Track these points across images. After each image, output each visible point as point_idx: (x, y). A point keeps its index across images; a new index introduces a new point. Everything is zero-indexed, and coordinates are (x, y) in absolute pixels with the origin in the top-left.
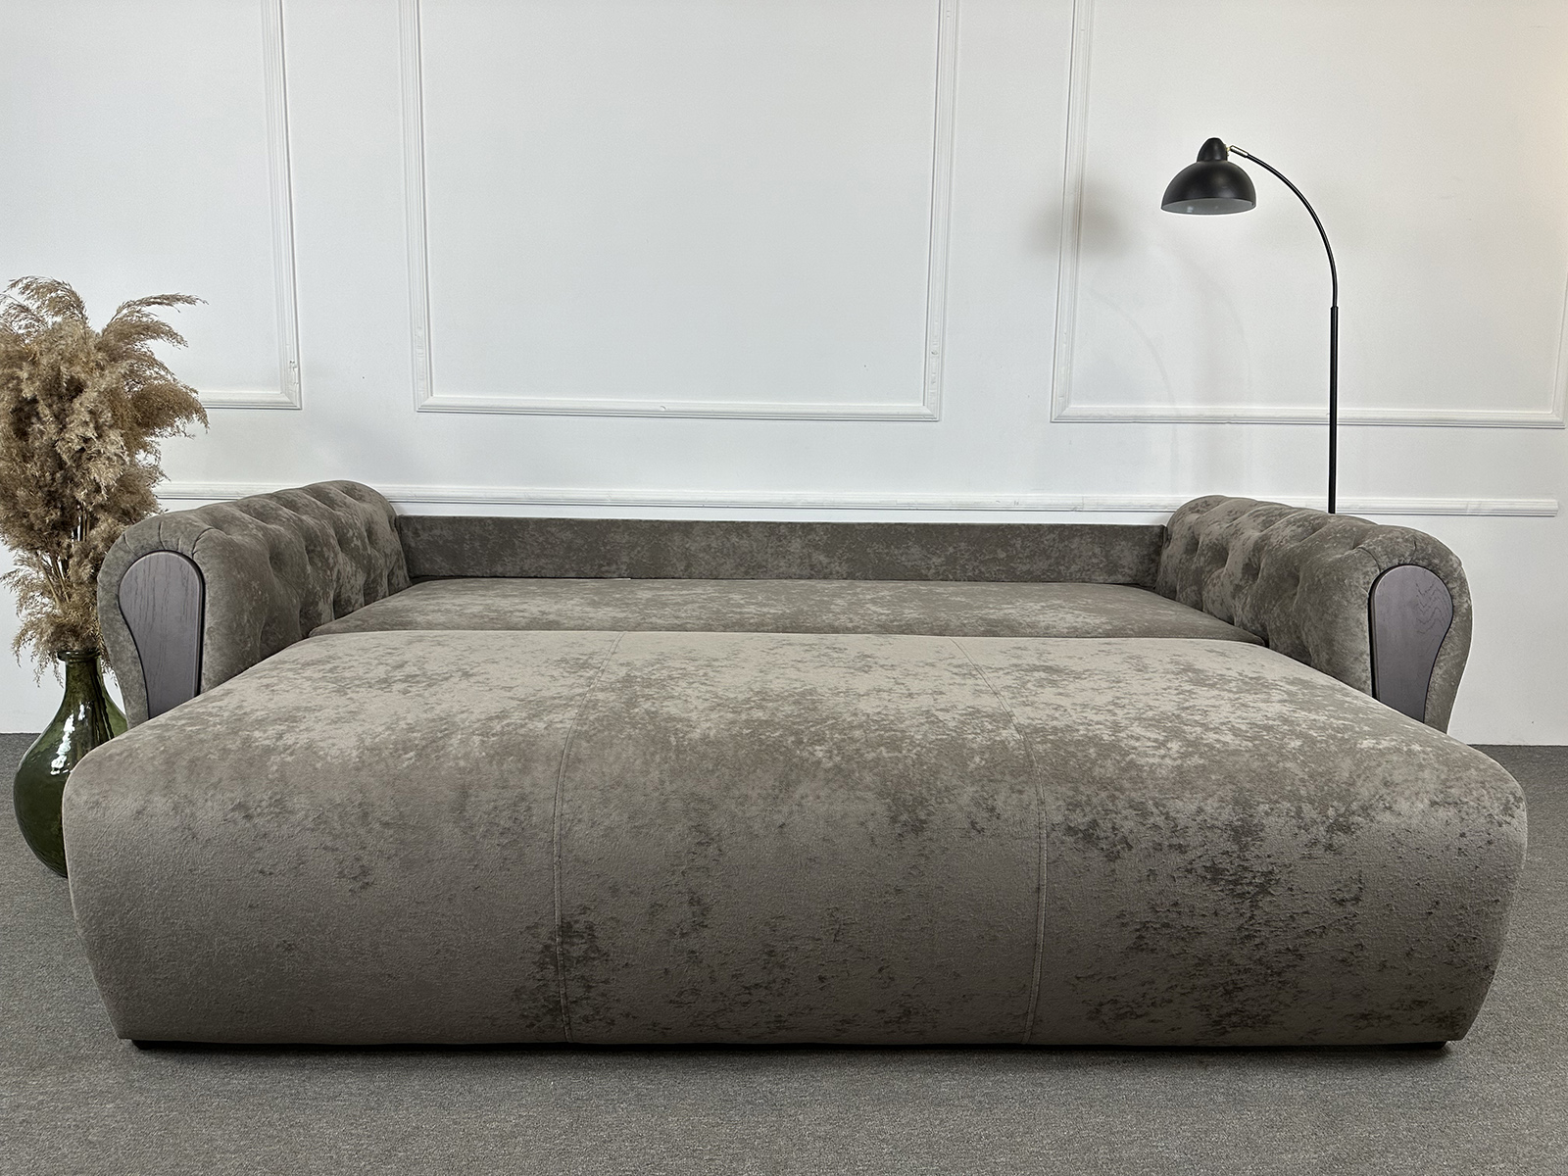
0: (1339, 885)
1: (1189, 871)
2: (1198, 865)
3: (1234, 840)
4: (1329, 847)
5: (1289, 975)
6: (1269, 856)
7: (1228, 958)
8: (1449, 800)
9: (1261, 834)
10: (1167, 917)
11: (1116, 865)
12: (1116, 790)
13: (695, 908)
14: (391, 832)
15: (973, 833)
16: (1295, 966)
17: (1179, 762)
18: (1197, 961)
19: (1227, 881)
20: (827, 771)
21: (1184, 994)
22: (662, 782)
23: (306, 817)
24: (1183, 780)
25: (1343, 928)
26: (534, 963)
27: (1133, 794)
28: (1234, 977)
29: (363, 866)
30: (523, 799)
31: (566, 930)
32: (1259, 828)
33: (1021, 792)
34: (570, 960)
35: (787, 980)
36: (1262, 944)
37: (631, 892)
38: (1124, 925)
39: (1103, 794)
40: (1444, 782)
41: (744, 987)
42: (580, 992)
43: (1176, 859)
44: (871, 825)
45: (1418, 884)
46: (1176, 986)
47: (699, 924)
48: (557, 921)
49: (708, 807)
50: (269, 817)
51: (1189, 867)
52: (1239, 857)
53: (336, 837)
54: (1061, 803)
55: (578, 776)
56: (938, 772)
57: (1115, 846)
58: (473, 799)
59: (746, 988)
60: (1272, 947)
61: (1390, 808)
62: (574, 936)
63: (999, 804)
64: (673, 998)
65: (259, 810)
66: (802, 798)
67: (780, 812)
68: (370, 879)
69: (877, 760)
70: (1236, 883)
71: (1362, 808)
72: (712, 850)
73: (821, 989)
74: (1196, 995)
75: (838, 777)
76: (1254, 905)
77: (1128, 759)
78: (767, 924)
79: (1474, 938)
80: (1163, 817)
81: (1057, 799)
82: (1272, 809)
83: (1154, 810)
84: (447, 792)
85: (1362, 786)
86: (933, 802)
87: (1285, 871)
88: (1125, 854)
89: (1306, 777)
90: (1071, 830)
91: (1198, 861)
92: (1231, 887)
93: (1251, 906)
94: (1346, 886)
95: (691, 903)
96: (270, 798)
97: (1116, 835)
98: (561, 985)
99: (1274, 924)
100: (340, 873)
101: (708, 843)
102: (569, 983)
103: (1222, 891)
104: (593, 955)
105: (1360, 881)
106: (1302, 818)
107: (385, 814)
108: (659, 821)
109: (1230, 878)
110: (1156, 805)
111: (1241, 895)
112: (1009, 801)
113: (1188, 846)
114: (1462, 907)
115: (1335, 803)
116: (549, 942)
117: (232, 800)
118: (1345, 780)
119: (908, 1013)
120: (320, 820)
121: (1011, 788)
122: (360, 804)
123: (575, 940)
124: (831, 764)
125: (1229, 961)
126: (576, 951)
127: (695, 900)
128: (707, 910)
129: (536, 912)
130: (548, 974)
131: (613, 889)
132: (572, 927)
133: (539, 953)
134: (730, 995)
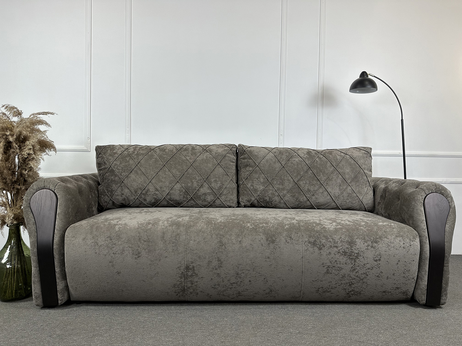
0: (375, 256)
2: (341, 251)
3: (349, 245)
4: (372, 247)
5: (365, 280)
6: (358, 249)
7: (349, 275)
8: (400, 235)
10: (334, 264)
11: (322, 251)
12: (320, 233)
14: (146, 243)
16: (366, 278)
17: (335, 227)
18: (342, 276)
20: (251, 229)
21: (339, 285)
22: (211, 231)
23: (125, 239)
24: (336, 230)
25: (377, 267)
26: (179, 277)
27: (324, 234)
28: (352, 281)
29: (139, 252)
30: (178, 235)
31: (187, 268)
32: (355, 242)
33: (297, 233)
34: (188, 276)
35: (241, 282)
36: (358, 271)
38: (323, 266)
39: (317, 234)
40: (399, 231)
41: (230, 283)
42: (189, 284)
43: (335, 249)
44: (262, 241)
45: (394, 256)
46: (337, 283)
47: (220, 266)
48: (186, 266)
49: (222, 237)
50: (116, 240)
51: (339, 251)
52: (350, 249)
53: (132, 244)
54: (307, 236)
55: (191, 230)
56: (278, 229)
57: (321, 246)
58: (166, 235)
60: (360, 273)
61: (386, 237)
62: (189, 269)
63: (293, 236)
64: (213, 286)
65: (114, 238)
67: (240, 238)
68: (140, 255)
69: (263, 227)
70: (350, 256)
71: (379, 237)
72: (223, 247)
73: (250, 284)
74: (342, 286)
75: (254, 230)
77: (323, 226)
79: (409, 270)
80: (332, 239)
82: (358, 238)
83: (330, 238)
84: (160, 233)
85: (379, 232)
86: (277, 236)
87: (362, 253)
88: (323, 248)
89: (366, 230)
90: (310, 242)
91: (341, 250)
92: (349, 257)
93: (354, 262)
94: (377, 256)
96: (116, 235)
97: (321, 243)
98: (186, 283)
99: (360, 266)
100: (133, 253)
102: (188, 282)
103: (347, 258)
105: (380, 255)
106: (365, 240)
107: (145, 238)
108: (211, 240)
109: (349, 254)
110: (330, 236)
111: (351, 259)
112: (295, 235)
113: (338, 246)
114: (405, 262)
115: (373, 236)
116: (183, 271)
117: (107, 235)
118: (375, 231)
119: (271, 291)
120: (129, 240)
121: (295, 232)
122: (139, 236)
123: (190, 271)
124: (252, 227)
125: (350, 276)
126: (190, 274)
127: (219, 260)
128: (221, 263)
129: (180, 263)
130: (183, 280)
131: (199, 257)
132: (189, 267)
133: (181, 274)
134: (227, 286)
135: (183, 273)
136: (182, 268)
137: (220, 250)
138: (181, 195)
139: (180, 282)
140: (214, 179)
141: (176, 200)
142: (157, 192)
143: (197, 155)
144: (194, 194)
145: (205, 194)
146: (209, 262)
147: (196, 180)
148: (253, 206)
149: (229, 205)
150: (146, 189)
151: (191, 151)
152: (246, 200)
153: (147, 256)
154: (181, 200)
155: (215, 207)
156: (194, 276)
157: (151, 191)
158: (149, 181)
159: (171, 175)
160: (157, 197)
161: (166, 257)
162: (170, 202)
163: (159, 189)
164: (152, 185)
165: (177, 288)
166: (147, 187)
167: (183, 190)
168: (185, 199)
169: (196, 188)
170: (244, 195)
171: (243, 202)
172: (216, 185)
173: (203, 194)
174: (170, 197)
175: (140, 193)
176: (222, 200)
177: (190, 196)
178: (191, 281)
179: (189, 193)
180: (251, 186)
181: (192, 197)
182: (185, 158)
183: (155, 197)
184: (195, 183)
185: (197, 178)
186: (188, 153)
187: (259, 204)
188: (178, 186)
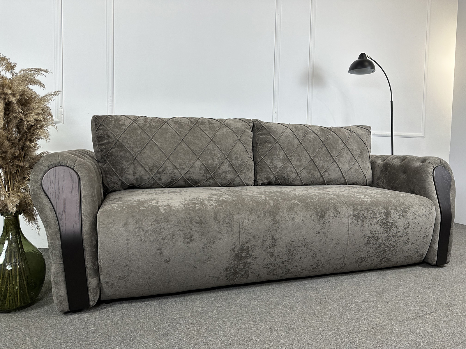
0: (405, 225)
1: (377, 223)
3: (386, 215)
6: (392, 219)
7: (384, 244)
8: (422, 205)
10: (373, 235)
11: (364, 223)
13: (273, 241)
15: (335, 217)
17: (371, 200)
18: (378, 245)
21: (375, 254)
23: (175, 222)
24: (373, 203)
25: (406, 235)
26: (233, 259)
27: (365, 207)
29: (191, 235)
33: (343, 207)
35: (293, 259)
36: (391, 240)
37: (258, 237)
38: (365, 237)
43: (375, 220)
44: (313, 217)
45: (419, 223)
46: (374, 252)
47: (274, 245)
48: (240, 247)
49: (275, 214)
52: (387, 219)
53: (184, 227)
57: (363, 218)
58: (218, 215)
59: (283, 262)
61: (412, 207)
63: (339, 210)
64: (265, 266)
65: (161, 221)
67: (292, 214)
68: (192, 239)
71: (407, 207)
73: (300, 261)
78: (290, 243)
79: (428, 235)
81: (350, 208)
82: (392, 208)
84: (212, 214)
85: (406, 202)
86: (325, 211)
88: (365, 220)
89: (395, 201)
90: (354, 215)
91: (379, 220)
93: (389, 231)
96: (164, 218)
98: (238, 265)
99: (393, 235)
100: (185, 237)
101: (276, 223)
102: (241, 264)
103: (384, 228)
105: (408, 223)
107: (196, 220)
108: (264, 218)
109: (385, 224)
110: (370, 208)
111: (387, 228)
112: (341, 209)
113: (377, 217)
115: (402, 206)
117: (153, 219)
118: (402, 201)
119: (318, 266)
120: (179, 222)
122: (190, 218)
123: (244, 252)
126: (243, 255)
127: (273, 239)
128: (276, 241)
129: (235, 245)
130: (235, 262)
131: (254, 237)
132: (243, 248)
133: (234, 256)
134: (279, 264)
135: (236, 254)
136: (236, 249)
137: (275, 228)
138: (201, 173)
139: (233, 265)
140: (235, 156)
141: (195, 179)
142: (176, 171)
143: (216, 130)
144: (214, 173)
145: (225, 172)
146: (263, 241)
147: (217, 157)
148: (270, 184)
149: (247, 184)
150: (163, 167)
151: (208, 125)
152: (264, 178)
153: (200, 239)
154: (200, 179)
155: (233, 186)
156: (248, 257)
157: (169, 169)
158: (167, 158)
159: (191, 151)
160: (175, 176)
161: (220, 239)
162: (188, 181)
163: (178, 166)
164: (170, 162)
165: (229, 272)
166: (164, 164)
167: (203, 168)
168: (204, 178)
169: (217, 166)
170: (262, 173)
171: (262, 180)
172: (237, 162)
173: (223, 172)
174: (189, 176)
175: (156, 171)
176: (241, 178)
177: (210, 174)
178: (244, 262)
179: (209, 171)
180: (270, 162)
181: (212, 176)
182: (204, 132)
183: (173, 176)
184: (216, 160)
185: (218, 155)
186: (205, 128)
187: (276, 181)
188: (198, 163)
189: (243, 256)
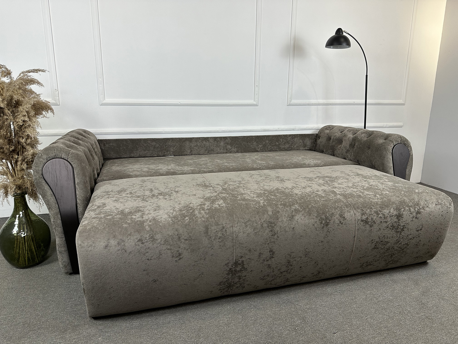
1: (387, 227)
3: (397, 218)
4: (416, 218)
5: (405, 250)
6: (404, 221)
7: (393, 247)
9: (403, 216)
10: (382, 239)
11: (372, 228)
12: (371, 209)
13: (271, 253)
14: (187, 242)
15: (340, 224)
16: (407, 247)
17: (381, 200)
18: (387, 249)
19: (395, 229)
23: (161, 241)
25: (417, 237)
26: (226, 274)
27: (375, 210)
28: (394, 252)
29: (179, 253)
31: (236, 264)
33: (350, 212)
34: (236, 272)
35: (292, 269)
37: (254, 251)
38: (372, 243)
40: (437, 199)
42: (236, 280)
43: (385, 224)
44: (316, 225)
45: (433, 224)
47: (271, 257)
48: (234, 261)
49: (274, 225)
50: (149, 242)
52: (398, 222)
53: (171, 245)
54: (359, 214)
57: (372, 223)
58: (210, 229)
59: (281, 272)
60: (402, 244)
62: (238, 265)
63: (346, 216)
64: (262, 278)
65: (146, 240)
66: (298, 220)
67: (292, 224)
68: (181, 257)
70: (397, 229)
71: (422, 207)
72: (276, 237)
73: (300, 270)
76: (400, 234)
78: (289, 255)
79: (442, 236)
80: (382, 215)
81: (358, 213)
82: (404, 210)
83: (380, 213)
84: (202, 228)
86: (330, 217)
87: (407, 224)
88: (374, 225)
90: (362, 221)
91: (389, 224)
94: (419, 227)
95: (270, 252)
96: (149, 236)
97: (372, 220)
98: (233, 279)
99: (404, 238)
100: (173, 256)
101: (275, 235)
102: (235, 278)
103: (394, 231)
104: (242, 269)
105: (422, 225)
106: (411, 211)
107: (185, 237)
108: (261, 230)
110: (380, 211)
111: (398, 232)
112: (348, 215)
113: (388, 221)
114: (441, 229)
115: (417, 207)
116: (231, 267)
117: (137, 238)
119: (319, 273)
120: (166, 241)
121: (348, 211)
122: (177, 235)
128: (273, 253)
129: (228, 260)
130: (230, 276)
132: (238, 262)
133: (228, 271)
134: (277, 275)
135: (230, 269)
136: (230, 264)
139: (227, 279)
146: (260, 254)
153: (189, 256)
161: (212, 255)
165: (223, 286)
178: (239, 276)
189: (238, 270)
